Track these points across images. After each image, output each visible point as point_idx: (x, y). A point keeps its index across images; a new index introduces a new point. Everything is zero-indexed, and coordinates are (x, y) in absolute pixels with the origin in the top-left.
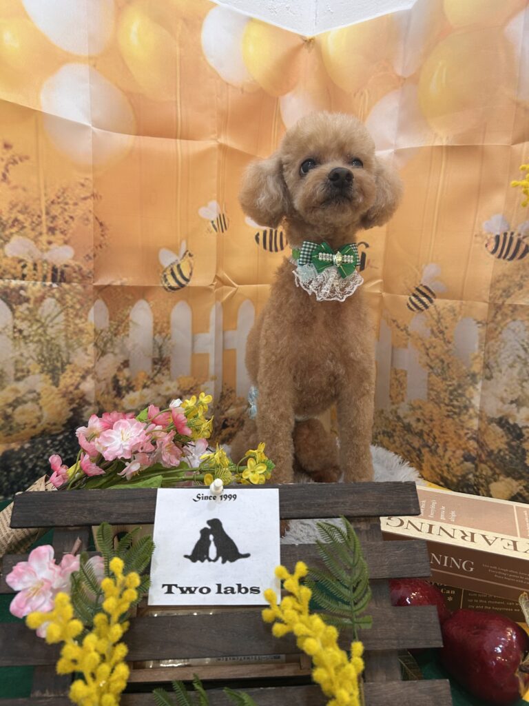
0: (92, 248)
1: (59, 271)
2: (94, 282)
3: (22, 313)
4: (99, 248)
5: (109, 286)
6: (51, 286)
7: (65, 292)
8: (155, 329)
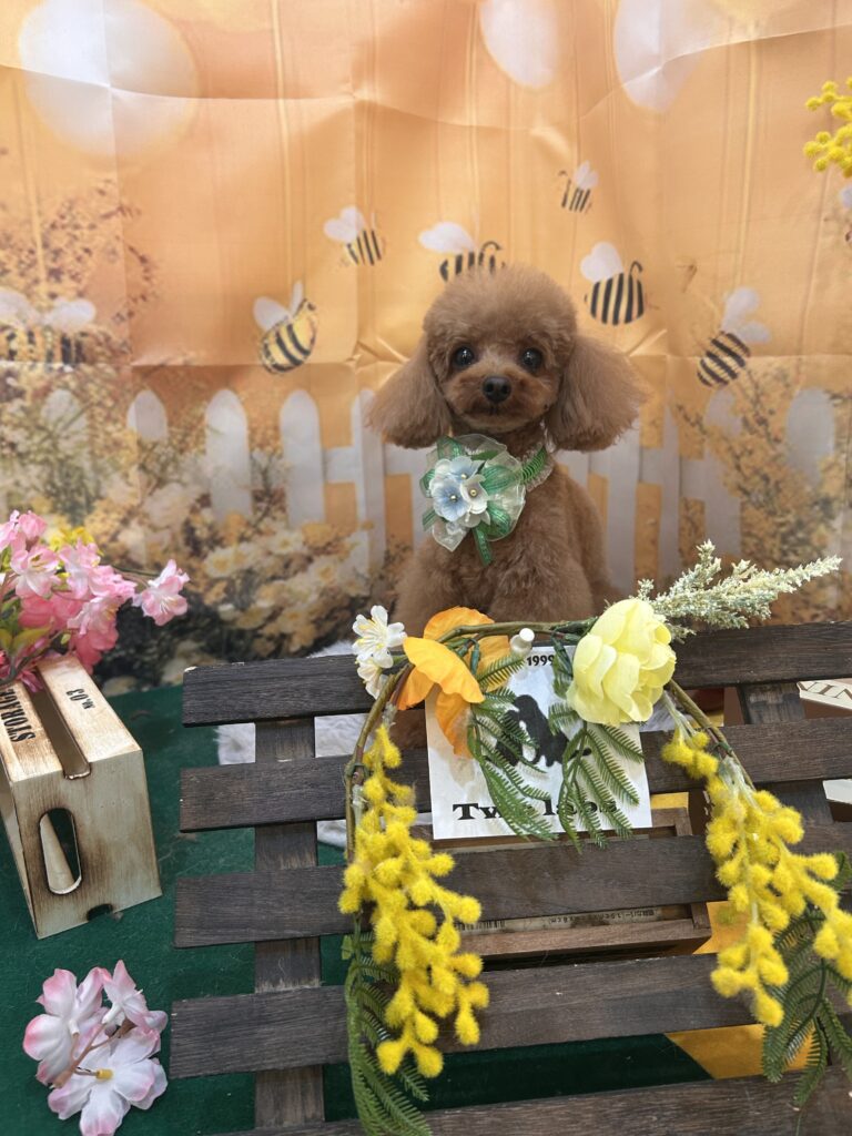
0: (125, 301)
1: (73, 343)
2: (133, 360)
3: (13, 415)
4: (140, 301)
5: (162, 367)
6: (61, 370)
7: (88, 379)
8: (251, 439)
